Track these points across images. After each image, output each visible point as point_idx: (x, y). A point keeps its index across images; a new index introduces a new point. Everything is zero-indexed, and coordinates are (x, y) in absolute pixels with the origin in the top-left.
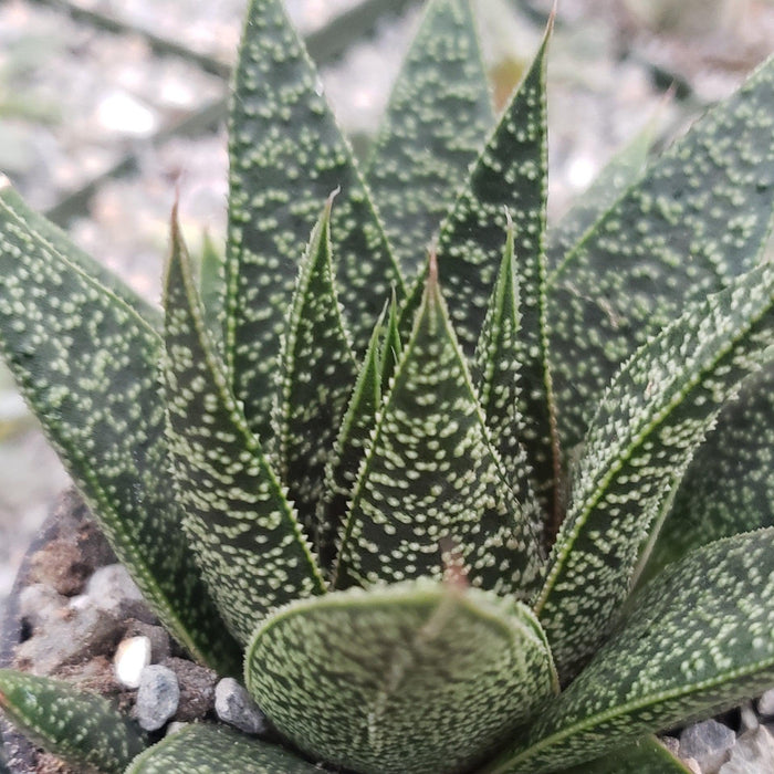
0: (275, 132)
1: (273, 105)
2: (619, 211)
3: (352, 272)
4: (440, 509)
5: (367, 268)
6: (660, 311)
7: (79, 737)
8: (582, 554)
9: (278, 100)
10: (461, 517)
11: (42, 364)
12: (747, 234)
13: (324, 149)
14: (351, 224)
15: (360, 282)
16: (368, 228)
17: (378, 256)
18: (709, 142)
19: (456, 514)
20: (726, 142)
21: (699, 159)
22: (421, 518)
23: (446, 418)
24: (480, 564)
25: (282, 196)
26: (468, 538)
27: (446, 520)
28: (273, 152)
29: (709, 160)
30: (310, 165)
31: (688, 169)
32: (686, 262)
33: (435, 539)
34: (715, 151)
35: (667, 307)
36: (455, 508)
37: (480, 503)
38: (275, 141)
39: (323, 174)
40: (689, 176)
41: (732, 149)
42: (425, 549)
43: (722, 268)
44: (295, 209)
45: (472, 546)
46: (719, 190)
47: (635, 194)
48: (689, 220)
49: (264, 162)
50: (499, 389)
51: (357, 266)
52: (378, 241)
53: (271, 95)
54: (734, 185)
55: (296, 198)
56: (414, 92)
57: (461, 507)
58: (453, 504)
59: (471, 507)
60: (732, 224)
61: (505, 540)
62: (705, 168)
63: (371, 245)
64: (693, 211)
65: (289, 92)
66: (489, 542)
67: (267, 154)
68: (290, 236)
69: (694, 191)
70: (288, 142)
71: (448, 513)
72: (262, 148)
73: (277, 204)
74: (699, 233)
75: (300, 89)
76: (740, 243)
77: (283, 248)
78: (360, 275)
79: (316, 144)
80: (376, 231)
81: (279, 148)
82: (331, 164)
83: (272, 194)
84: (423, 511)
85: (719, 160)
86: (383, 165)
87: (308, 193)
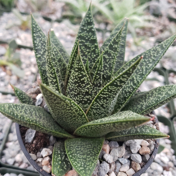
0: (85, 32)
1: (86, 28)
2: (135, 58)
3: (92, 55)
4: (78, 88)
5: (95, 56)
6: (134, 75)
7: (23, 101)
8: (96, 103)
9: (87, 27)
10: (81, 91)
11: (38, 51)
12: (149, 67)
13: (92, 36)
14: (94, 48)
15: (93, 57)
16: (96, 50)
17: (97, 54)
18: (151, 51)
19: (81, 90)
20: (153, 52)
21: (149, 53)
22: (75, 88)
23: (79, 74)
24: (84, 99)
25: (84, 41)
26: (83, 95)
27: (79, 90)
28: (84, 34)
29: (150, 54)
30: (90, 38)
31: (147, 55)
32: (141, 69)
33: (77, 92)
34: (151, 53)
35: (135, 75)
36: (80, 89)
37: (85, 90)
38: (85, 33)
39: (91, 40)
40: (147, 56)
41: (154, 53)
42: (75, 93)
43: (144, 71)
44: (85, 44)
45: (83, 96)
46: (149, 59)
47: (138, 56)
48: (144, 62)
49: (82, 35)
50: (97, 76)
51: (93, 55)
52: (98, 52)
53: (86, 26)
54: (151, 59)
55: (86, 42)
56: (115, 33)
57: (82, 89)
58: (80, 88)
59: (84, 90)
60: (148, 65)
61: (89, 98)
62: (149, 55)
63: (96, 52)
64: (145, 61)
65: (89, 27)
66: (86, 97)
67: (83, 34)
68: (84, 47)
69: (146, 58)
70: (87, 34)
71: (79, 89)
72: (83, 33)
73: (83, 42)
74: (144, 65)
75: (91, 27)
76: (148, 68)
77: (82, 49)
78: (93, 56)
79: (91, 35)
80: (98, 51)
81: (86, 34)
82: (93, 39)
83: (82, 40)
84: (75, 87)
85: (151, 54)
86: (106, 43)
87: (88, 42)
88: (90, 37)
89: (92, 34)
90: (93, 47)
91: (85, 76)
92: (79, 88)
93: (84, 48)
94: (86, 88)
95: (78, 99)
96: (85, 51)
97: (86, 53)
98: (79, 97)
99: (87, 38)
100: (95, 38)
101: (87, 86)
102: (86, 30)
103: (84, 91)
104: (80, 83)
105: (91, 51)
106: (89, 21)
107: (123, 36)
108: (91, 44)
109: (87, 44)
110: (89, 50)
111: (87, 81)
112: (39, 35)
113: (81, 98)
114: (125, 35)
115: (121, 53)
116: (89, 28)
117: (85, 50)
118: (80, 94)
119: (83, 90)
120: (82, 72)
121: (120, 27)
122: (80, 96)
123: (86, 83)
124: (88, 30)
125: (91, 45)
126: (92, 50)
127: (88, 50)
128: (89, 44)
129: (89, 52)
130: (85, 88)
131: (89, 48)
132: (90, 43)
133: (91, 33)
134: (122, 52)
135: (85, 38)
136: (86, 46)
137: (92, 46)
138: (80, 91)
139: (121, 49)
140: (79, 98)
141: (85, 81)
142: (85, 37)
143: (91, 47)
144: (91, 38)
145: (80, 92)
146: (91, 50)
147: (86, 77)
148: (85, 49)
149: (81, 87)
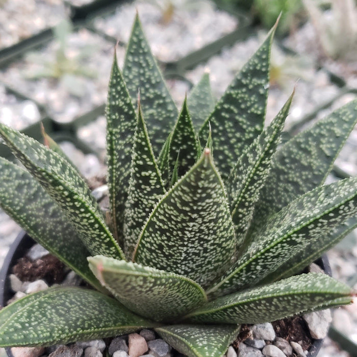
88: (252, 105)
89: (256, 100)
90: (250, 132)
91: (153, 168)
92: (138, 190)
93: (230, 127)
94: (153, 197)
95: (135, 215)
96: (230, 135)
97: (233, 141)
98: (137, 213)
99: (243, 106)
100: (259, 112)
101: (155, 194)
102: (246, 86)
103: (146, 203)
104: (141, 182)
105: (244, 139)
106: (258, 68)
107: (338, 135)
108: (248, 123)
109: (241, 119)
110: (242, 137)
111: (155, 181)
112: (142, 61)
113: (139, 215)
114: (344, 134)
115: (316, 173)
116: (253, 85)
117: (231, 132)
118: (140, 205)
119: (145, 200)
120: (145, 156)
121: (343, 111)
122: (139, 210)
123: (153, 187)
124: (251, 87)
125: (248, 126)
126: (247, 136)
127: (238, 135)
128: (245, 121)
129: (239, 140)
130: (150, 198)
131: (243, 131)
132: (248, 119)
133: (255, 98)
134: (320, 171)
135: (240, 104)
136: (236, 123)
137: (250, 129)
138: (140, 198)
139: (321, 164)
140: (137, 215)
141: (151, 181)
142: (240, 101)
143: (247, 131)
144: (253, 109)
145: (140, 202)
146: (244, 136)
147: (154, 174)
148: (233, 130)
149: (142, 190)
